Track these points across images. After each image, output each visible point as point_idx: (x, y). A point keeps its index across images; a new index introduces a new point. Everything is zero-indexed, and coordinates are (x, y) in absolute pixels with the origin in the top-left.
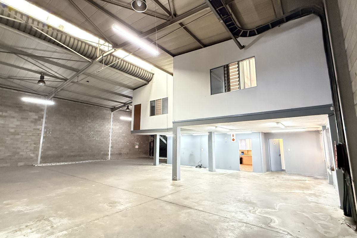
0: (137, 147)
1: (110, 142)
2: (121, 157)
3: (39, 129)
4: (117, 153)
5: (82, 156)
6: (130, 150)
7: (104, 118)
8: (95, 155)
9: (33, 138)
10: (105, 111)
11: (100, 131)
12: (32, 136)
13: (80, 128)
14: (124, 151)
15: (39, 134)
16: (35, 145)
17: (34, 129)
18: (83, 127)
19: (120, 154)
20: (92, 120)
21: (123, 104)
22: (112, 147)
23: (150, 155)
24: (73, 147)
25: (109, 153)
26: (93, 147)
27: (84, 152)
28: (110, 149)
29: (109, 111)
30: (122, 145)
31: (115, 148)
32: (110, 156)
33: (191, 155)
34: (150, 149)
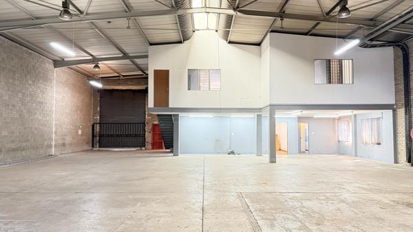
0: (80, 132)
1: (54, 123)
2: (64, 150)
4: (61, 142)
5: (24, 149)
6: (73, 138)
7: (46, 79)
8: (37, 148)
10: (47, 64)
11: (42, 103)
13: (20, 95)
14: (68, 140)
18: (24, 94)
19: (64, 145)
20: (34, 81)
21: (91, 58)
22: (56, 132)
23: (93, 146)
24: (13, 133)
25: (53, 143)
26: (36, 132)
27: (25, 142)
28: (54, 136)
29: (52, 66)
30: (65, 128)
31: (58, 133)
32: (53, 149)
33: (217, 141)
34: (93, 136)
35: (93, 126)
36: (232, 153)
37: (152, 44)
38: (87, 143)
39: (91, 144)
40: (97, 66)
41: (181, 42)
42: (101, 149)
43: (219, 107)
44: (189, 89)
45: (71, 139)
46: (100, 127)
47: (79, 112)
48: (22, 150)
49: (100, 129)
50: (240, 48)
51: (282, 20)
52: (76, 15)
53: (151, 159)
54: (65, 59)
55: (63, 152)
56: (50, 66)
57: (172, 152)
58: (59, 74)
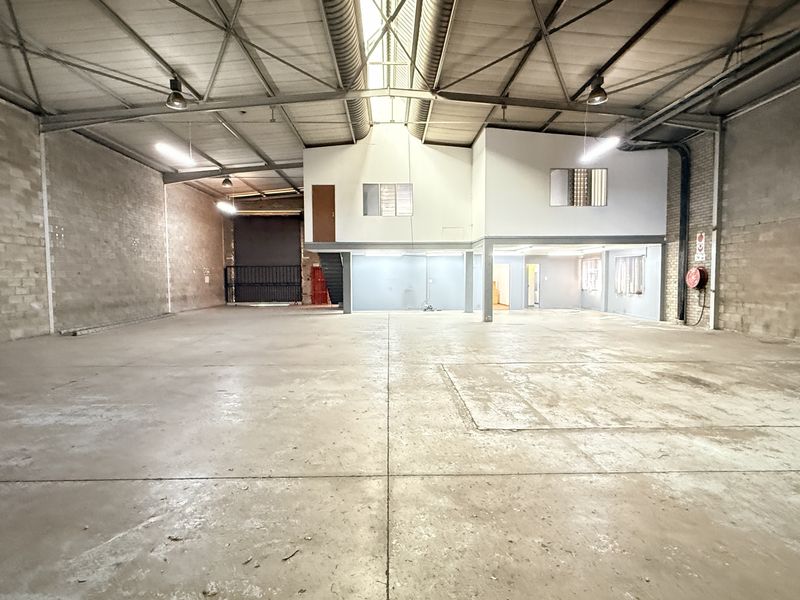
0: (207, 280)
1: (168, 266)
2: (186, 306)
3: (38, 224)
4: (179, 294)
5: (127, 305)
6: (198, 288)
7: (153, 200)
8: (146, 303)
9: (30, 251)
10: (153, 178)
11: (149, 236)
12: (29, 245)
13: (116, 225)
14: (191, 291)
15: (41, 242)
16: (37, 276)
17: (28, 224)
18: (121, 224)
19: (185, 298)
20: (134, 204)
21: (218, 168)
22: (172, 281)
23: (227, 300)
24: (108, 281)
25: (169, 296)
26: (142, 279)
27: (128, 293)
28: (169, 285)
29: (159, 181)
30: (186, 274)
31: (176, 282)
32: (170, 305)
33: (407, 291)
34: (227, 285)
35: (226, 270)
36: (430, 308)
37: (308, 146)
38: (219, 295)
39: (224, 298)
40: (227, 181)
41: (351, 142)
42: (238, 304)
43: (410, 241)
44: (365, 214)
45: (195, 290)
46: (236, 272)
47: (204, 250)
48: (125, 306)
49: (236, 274)
50: (442, 151)
51: (504, 108)
52: (193, 101)
53: (311, 318)
54: (180, 171)
55: (185, 309)
56: (158, 181)
57: (341, 308)
58: (170, 193)
